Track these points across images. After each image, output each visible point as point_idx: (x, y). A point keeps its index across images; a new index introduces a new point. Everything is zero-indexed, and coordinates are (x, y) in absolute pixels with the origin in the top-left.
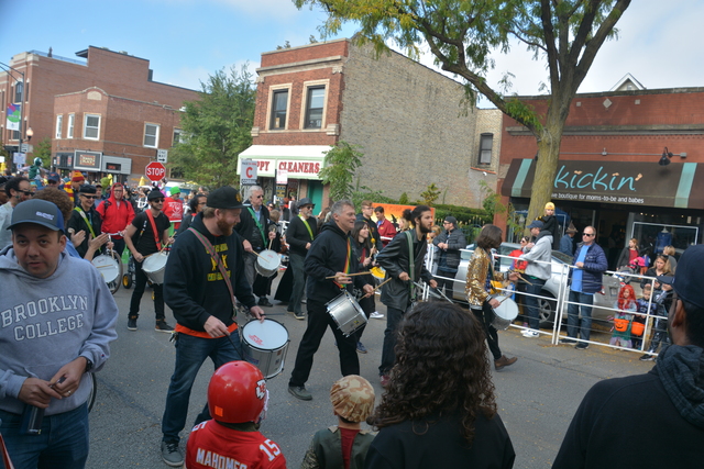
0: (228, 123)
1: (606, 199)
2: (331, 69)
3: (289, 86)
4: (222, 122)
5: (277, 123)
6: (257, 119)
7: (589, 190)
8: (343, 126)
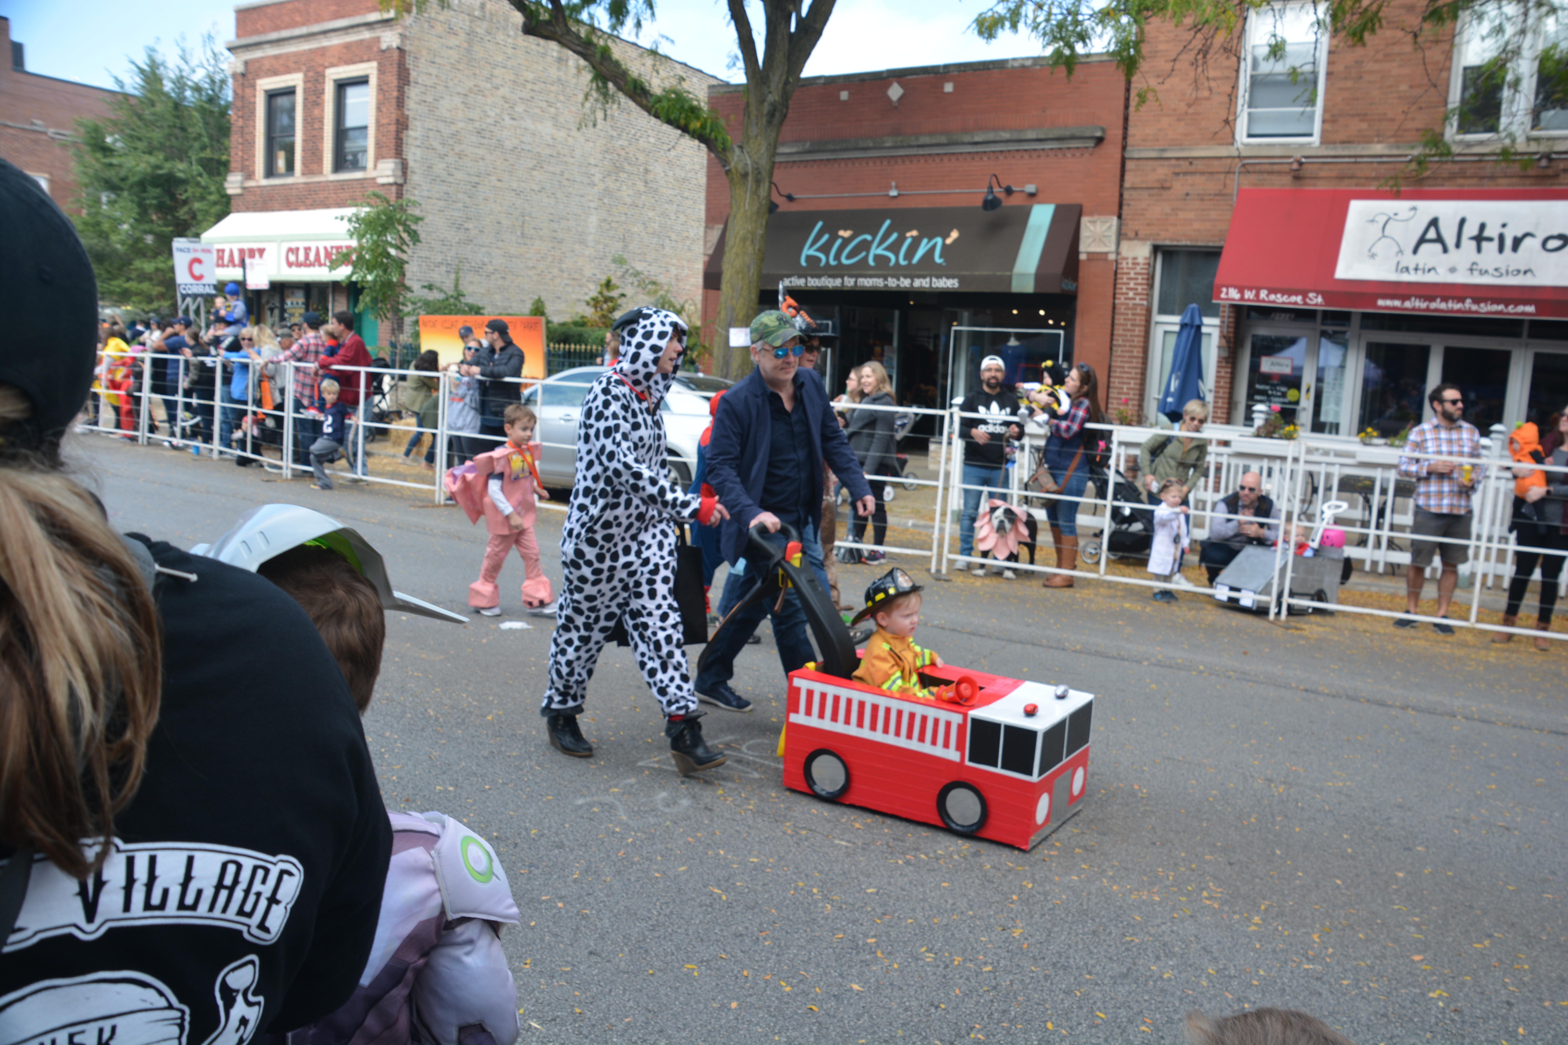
0: (181, 166)
1: (892, 283)
2: (378, 40)
3: (296, 79)
4: (168, 165)
5: (281, 163)
6: (235, 155)
7: (861, 269)
8: (411, 164)
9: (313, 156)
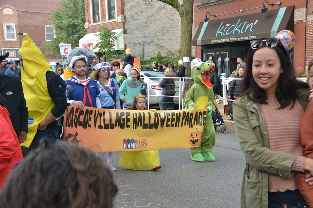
0: (77, 21)
4: (73, 21)
5: (97, 18)
6: (86, 17)
7: (231, 36)
8: (127, 16)
9: (104, 15)
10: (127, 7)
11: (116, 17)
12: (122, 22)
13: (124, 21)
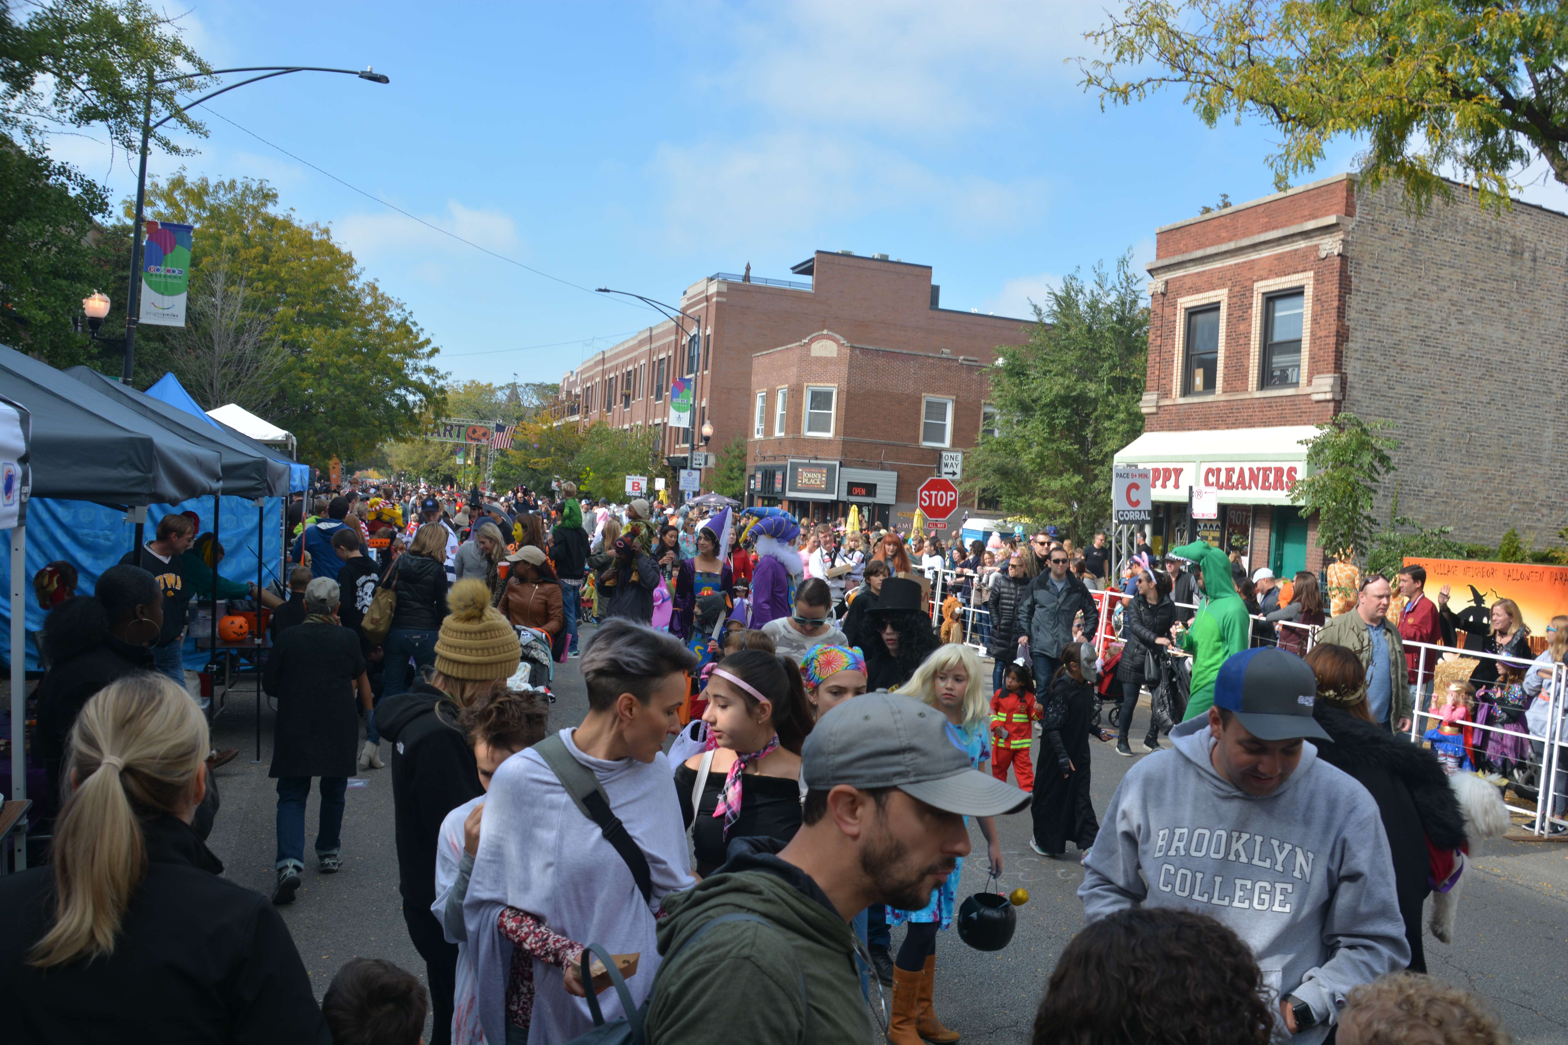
0: (1092, 386)
2: (1316, 247)
3: (1221, 295)
4: (1080, 386)
5: (1199, 381)
6: (1152, 373)
8: (1350, 378)
9: (1237, 373)
10: (1354, 345)
11: (1303, 380)
12: (1333, 400)
13: (1339, 397)
